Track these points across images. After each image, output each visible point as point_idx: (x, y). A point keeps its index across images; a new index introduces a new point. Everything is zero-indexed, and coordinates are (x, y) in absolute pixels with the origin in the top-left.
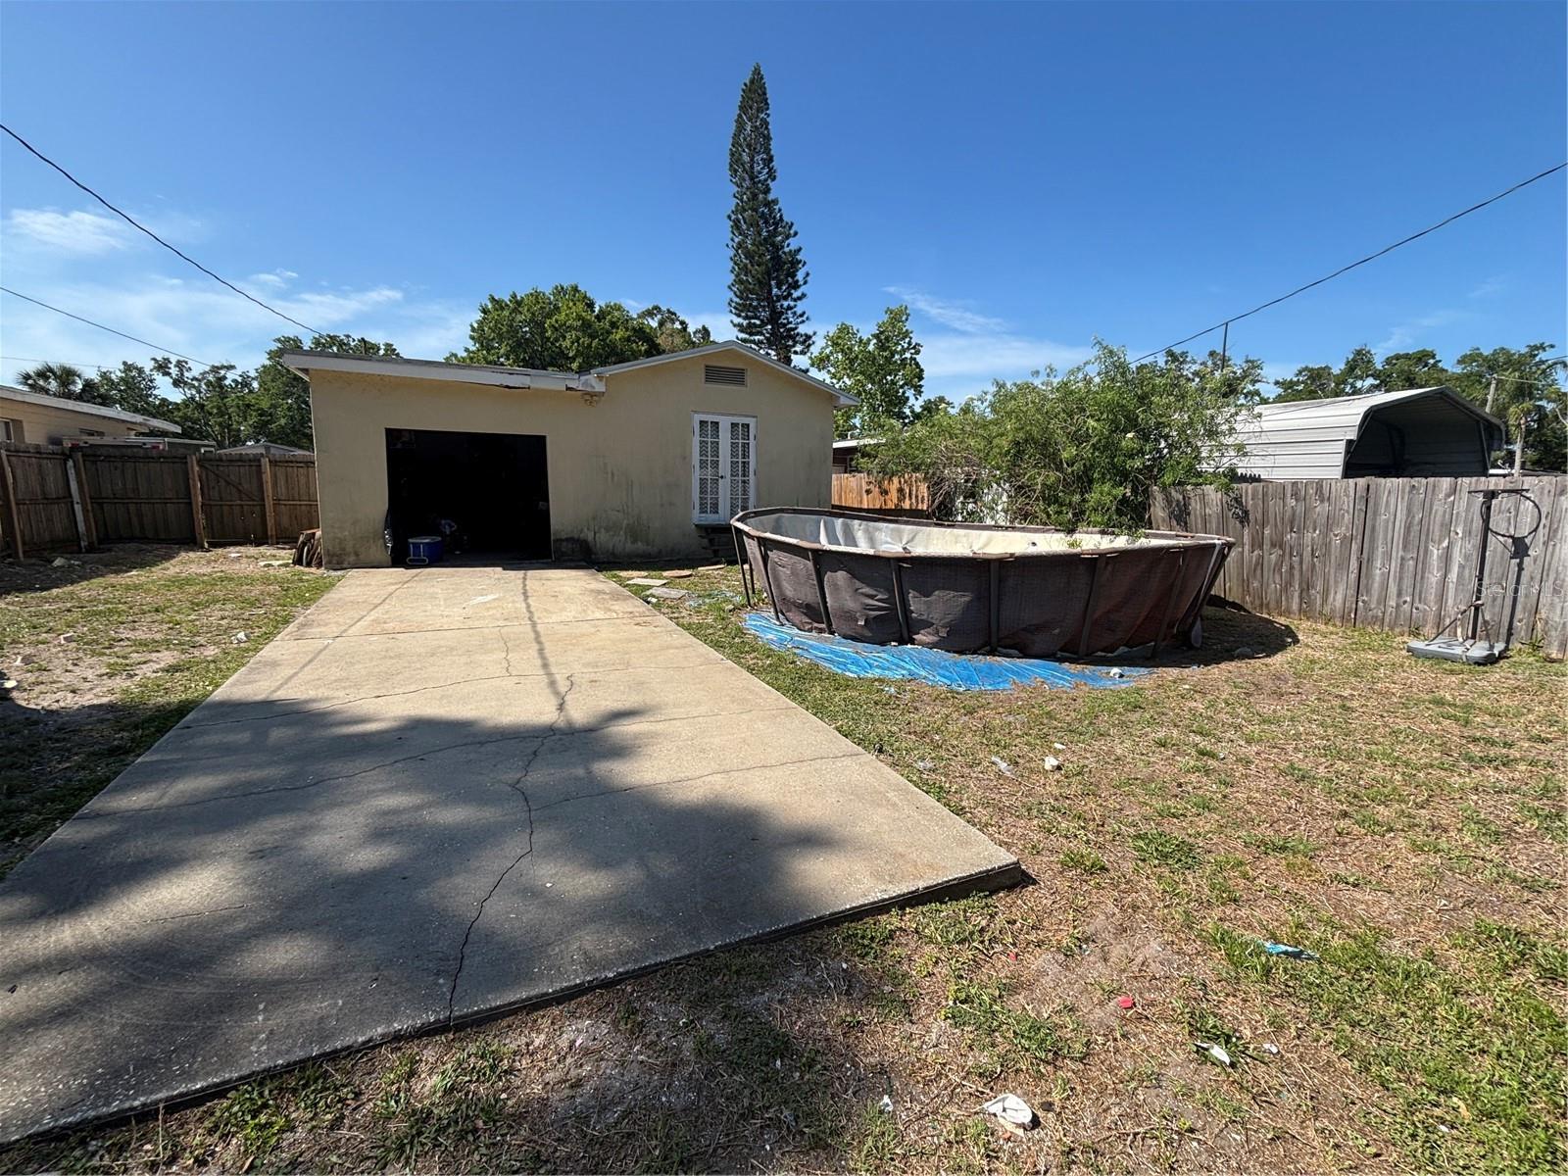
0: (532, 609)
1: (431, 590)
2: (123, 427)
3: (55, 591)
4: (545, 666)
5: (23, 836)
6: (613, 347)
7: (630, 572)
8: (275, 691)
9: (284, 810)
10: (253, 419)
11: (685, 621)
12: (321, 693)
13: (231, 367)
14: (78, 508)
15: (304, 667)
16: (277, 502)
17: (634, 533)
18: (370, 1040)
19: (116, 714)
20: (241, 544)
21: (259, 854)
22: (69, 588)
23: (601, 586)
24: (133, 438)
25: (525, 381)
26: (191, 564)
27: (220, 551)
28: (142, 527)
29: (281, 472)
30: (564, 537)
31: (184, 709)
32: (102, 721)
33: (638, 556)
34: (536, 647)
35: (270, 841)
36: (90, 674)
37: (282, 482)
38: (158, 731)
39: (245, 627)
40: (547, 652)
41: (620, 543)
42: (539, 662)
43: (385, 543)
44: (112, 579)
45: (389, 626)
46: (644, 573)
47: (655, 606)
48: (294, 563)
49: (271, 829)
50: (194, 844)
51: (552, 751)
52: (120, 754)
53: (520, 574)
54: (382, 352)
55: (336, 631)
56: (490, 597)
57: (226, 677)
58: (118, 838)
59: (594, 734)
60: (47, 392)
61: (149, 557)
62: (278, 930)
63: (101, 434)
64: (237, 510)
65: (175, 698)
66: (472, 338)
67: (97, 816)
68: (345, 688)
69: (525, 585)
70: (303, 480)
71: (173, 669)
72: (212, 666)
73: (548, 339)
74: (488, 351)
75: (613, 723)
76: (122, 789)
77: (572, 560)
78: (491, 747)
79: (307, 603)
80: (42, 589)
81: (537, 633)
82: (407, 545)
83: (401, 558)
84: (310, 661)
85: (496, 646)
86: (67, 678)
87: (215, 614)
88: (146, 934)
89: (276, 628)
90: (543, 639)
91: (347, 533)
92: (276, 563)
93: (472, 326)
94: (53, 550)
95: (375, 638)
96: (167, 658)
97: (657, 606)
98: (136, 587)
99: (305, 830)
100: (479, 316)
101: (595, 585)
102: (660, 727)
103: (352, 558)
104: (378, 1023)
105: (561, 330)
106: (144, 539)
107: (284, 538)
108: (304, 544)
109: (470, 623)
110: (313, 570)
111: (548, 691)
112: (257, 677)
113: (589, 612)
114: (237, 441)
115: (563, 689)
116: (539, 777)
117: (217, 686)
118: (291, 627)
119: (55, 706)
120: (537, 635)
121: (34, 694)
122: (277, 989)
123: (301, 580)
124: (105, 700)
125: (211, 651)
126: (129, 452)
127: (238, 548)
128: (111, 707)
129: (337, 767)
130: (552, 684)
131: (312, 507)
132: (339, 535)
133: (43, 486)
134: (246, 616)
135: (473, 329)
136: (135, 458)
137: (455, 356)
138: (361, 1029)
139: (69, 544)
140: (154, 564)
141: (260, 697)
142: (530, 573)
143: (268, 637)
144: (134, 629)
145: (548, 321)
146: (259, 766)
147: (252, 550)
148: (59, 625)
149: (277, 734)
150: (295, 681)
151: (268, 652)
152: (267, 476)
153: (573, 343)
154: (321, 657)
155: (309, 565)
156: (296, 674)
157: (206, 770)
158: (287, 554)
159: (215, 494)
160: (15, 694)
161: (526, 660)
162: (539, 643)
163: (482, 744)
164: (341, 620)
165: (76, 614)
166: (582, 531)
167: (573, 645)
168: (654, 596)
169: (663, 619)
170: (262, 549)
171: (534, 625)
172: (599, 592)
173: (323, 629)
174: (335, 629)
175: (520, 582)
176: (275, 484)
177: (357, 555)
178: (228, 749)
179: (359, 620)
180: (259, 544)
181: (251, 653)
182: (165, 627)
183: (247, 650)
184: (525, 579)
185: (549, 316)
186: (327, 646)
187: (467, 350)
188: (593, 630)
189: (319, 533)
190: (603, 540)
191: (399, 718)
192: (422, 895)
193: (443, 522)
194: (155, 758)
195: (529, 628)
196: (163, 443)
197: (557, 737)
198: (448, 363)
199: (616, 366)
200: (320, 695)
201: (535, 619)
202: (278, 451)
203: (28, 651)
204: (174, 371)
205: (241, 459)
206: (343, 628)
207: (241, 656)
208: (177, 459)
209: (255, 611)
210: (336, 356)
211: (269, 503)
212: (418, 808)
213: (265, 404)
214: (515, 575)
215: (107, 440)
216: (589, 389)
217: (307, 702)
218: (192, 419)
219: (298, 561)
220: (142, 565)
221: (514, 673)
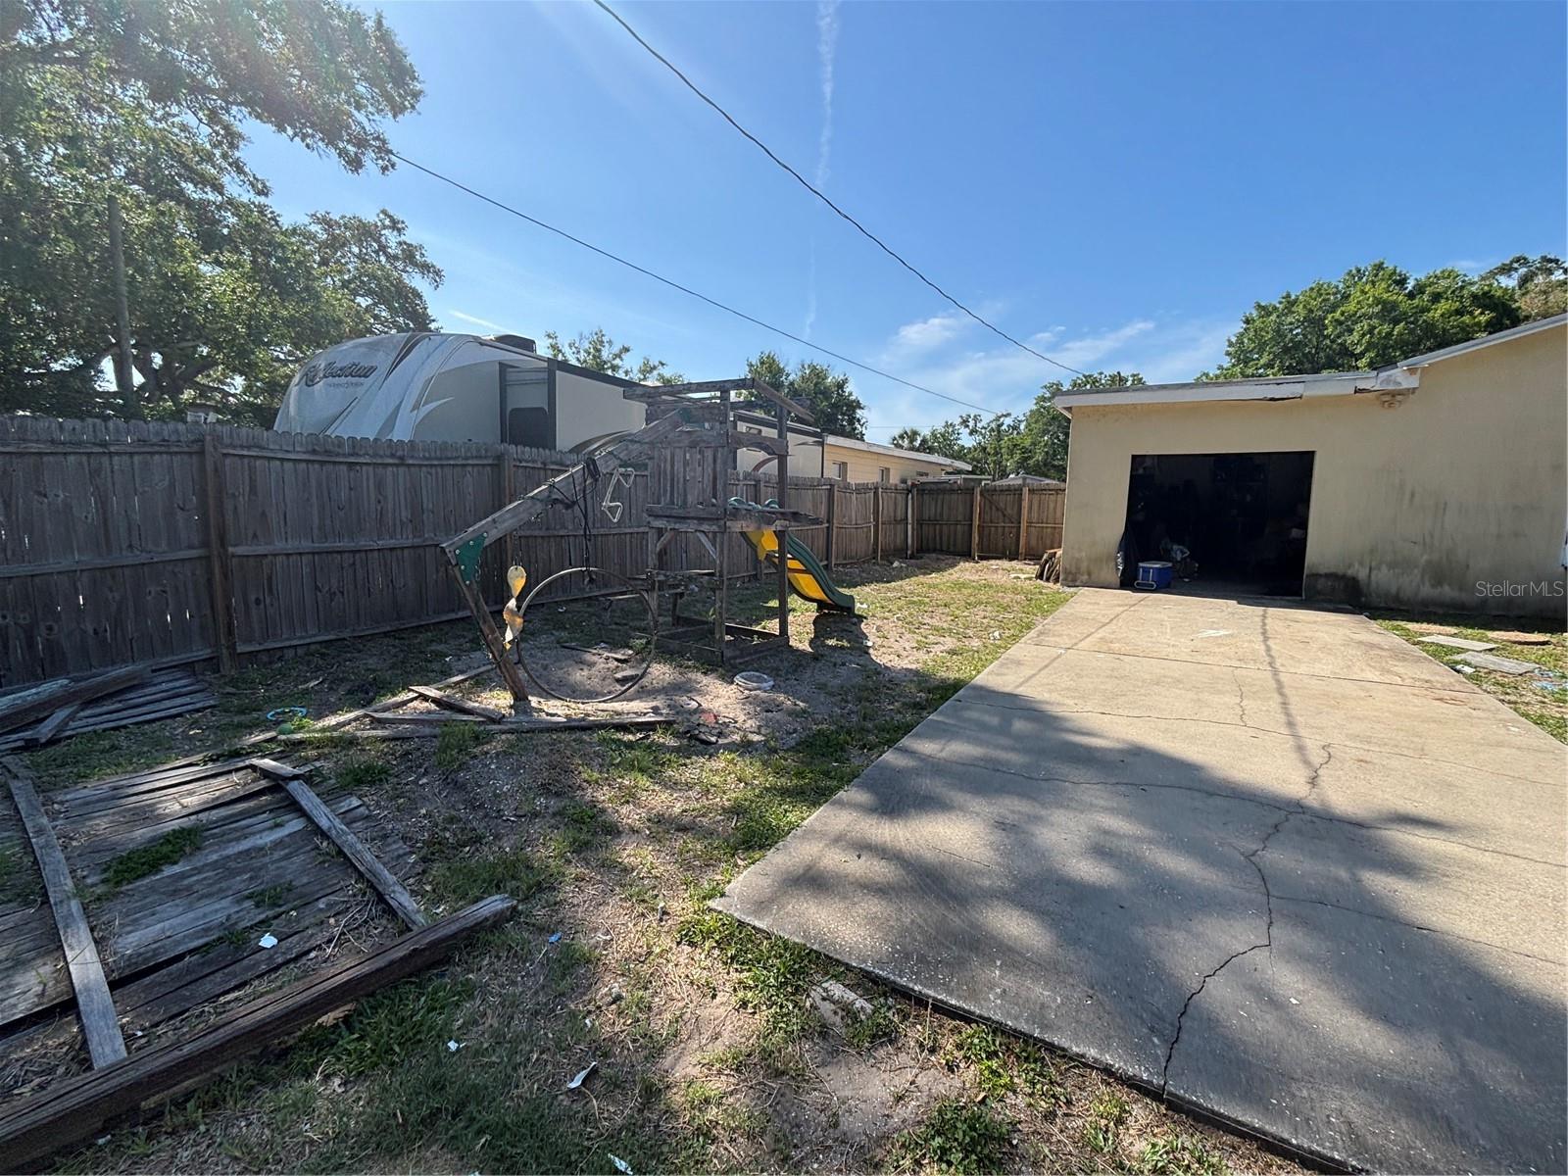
0: (1273, 653)
1: (1158, 616)
2: (939, 468)
3: (893, 584)
4: (1291, 724)
5: (869, 749)
6: (1429, 328)
7: (1425, 626)
8: (1018, 686)
9: (1023, 795)
10: (1017, 457)
11: (1535, 710)
12: (1054, 697)
13: (1008, 415)
14: (910, 527)
15: (1040, 670)
16: (1030, 523)
17: (1438, 574)
18: (1083, 1056)
19: (919, 677)
20: (999, 558)
21: (1001, 825)
22: (900, 583)
23: (1376, 639)
24: (945, 477)
25: (1298, 389)
26: (966, 572)
27: (985, 563)
28: (941, 544)
29: (1036, 499)
30: (1323, 571)
31: (957, 686)
32: (911, 681)
33: (1442, 605)
34: (1278, 698)
35: (1011, 818)
36: (907, 646)
37: (1035, 507)
38: (941, 698)
39: (1000, 627)
40: (1293, 709)
41: (1415, 585)
42: (1282, 718)
43: (1117, 565)
44: (921, 578)
45: (1116, 646)
46: (1453, 630)
47: (1469, 677)
48: (1037, 578)
49: (1012, 807)
50: (959, 797)
51: (1299, 832)
52: (920, 708)
53: (1260, 610)
54: (1129, 383)
55: (1068, 643)
56: (1222, 632)
57: (984, 666)
58: (917, 772)
59: (1364, 831)
60: (901, 447)
61: (942, 565)
62: (1013, 901)
63: (927, 475)
64: (1000, 530)
65: (953, 675)
66: (1228, 354)
67: (905, 751)
68: (1074, 698)
69: (1264, 624)
70: (1052, 505)
71: (953, 652)
72: (976, 655)
73: (1327, 337)
74: (1246, 363)
75: (1395, 826)
76: (918, 736)
77: (1330, 601)
78: (1219, 801)
79: (1045, 614)
80: (888, 582)
81: (1278, 682)
82: (1137, 568)
83: (1129, 581)
84: (1046, 666)
85: (1228, 688)
86: (896, 646)
87: (979, 614)
88: (929, 856)
89: (1021, 631)
90: (1286, 691)
91: (1084, 554)
92: (1023, 576)
93: (1229, 340)
94: (894, 555)
95: (1102, 655)
96: (950, 642)
97: (1475, 678)
98: (935, 586)
99: (1037, 819)
100: (1240, 327)
101: (1365, 636)
102: (1487, 859)
103: (1085, 577)
104: (1091, 1044)
105: (1346, 325)
106: (941, 551)
107: (1033, 556)
108: (1046, 562)
109: (1199, 658)
110: (1051, 584)
111: (1294, 756)
112: (1006, 671)
113: (1356, 669)
114: (1004, 475)
115: (1316, 760)
116: (1280, 858)
117: (979, 672)
118: (1033, 633)
119: (889, 665)
120: (1280, 687)
121: (880, 653)
122: (1012, 956)
123: (1041, 593)
124: (913, 667)
125: (976, 643)
126: (941, 486)
127: (998, 561)
128: (916, 673)
129: (1064, 769)
130: (1300, 749)
131: (1057, 530)
132: (1077, 555)
133: (895, 512)
134: (999, 619)
135: (1231, 344)
136: (944, 491)
137: (1207, 375)
138: (1076, 1039)
139: (901, 553)
140: (944, 570)
141: (1007, 690)
142: (1271, 610)
143: (1015, 638)
144: (932, 618)
145: (1330, 316)
146: (1005, 748)
147: (1005, 564)
148: (894, 608)
149: (1019, 725)
150: (1034, 681)
151: (1015, 651)
152: (1025, 504)
153: (1364, 335)
154: (1055, 664)
155: (1048, 580)
156: (1034, 675)
157: (969, 740)
158: (1032, 569)
159: (987, 518)
160: (871, 651)
161: (1265, 710)
162: (1282, 694)
163: (1211, 794)
164: (1073, 634)
165: (902, 602)
166: (1350, 566)
167: (1332, 707)
168: (1469, 664)
169: (1491, 701)
170: (1014, 563)
171: (1275, 673)
172: (1372, 646)
173: (1057, 639)
174: (1067, 641)
175: (1258, 619)
176: (1030, 508)
177: (1089, 574)
178: (984, 727)
179: (1089, 636)
180: (1011, 560)
181: (1002, 650)
182: (950, 618)
183: (1000, 647)
184: (1264, 617)
185: (1333, 308)
186: (1059, 656)
187: (1220, 368)
188: (1363, 694)
189: (1059, 552)
190: (1384, 579)
191: (1124, 741)
192: (1138, 933)
193: (1175, 547)
194: (940, 718)
195: (1269, 675)
196: (959, 479)
197: (1307, 817)
198: (1197, 384)
199: (1442, 351)
200: (1053, 699)
201: (1278, 665)
202: (1035, 481)
203: (879, 623)
204: (971, 424)
205: (1009, 490)
206: (1074, 641)
207: (996, 651)
208: (968, 491)
209: (1007, 615)
210: (1089, 392)
211: (1024, 525)
212: (1138, 839)
213: (1027, 442)
214: (1253, 612)
215: (930, 479)
216: (1391, 387)
217: (1040, 702)
218: (980, 459)
219: (1040, 576)
220: (939, 570)
221: (1249, 723)
